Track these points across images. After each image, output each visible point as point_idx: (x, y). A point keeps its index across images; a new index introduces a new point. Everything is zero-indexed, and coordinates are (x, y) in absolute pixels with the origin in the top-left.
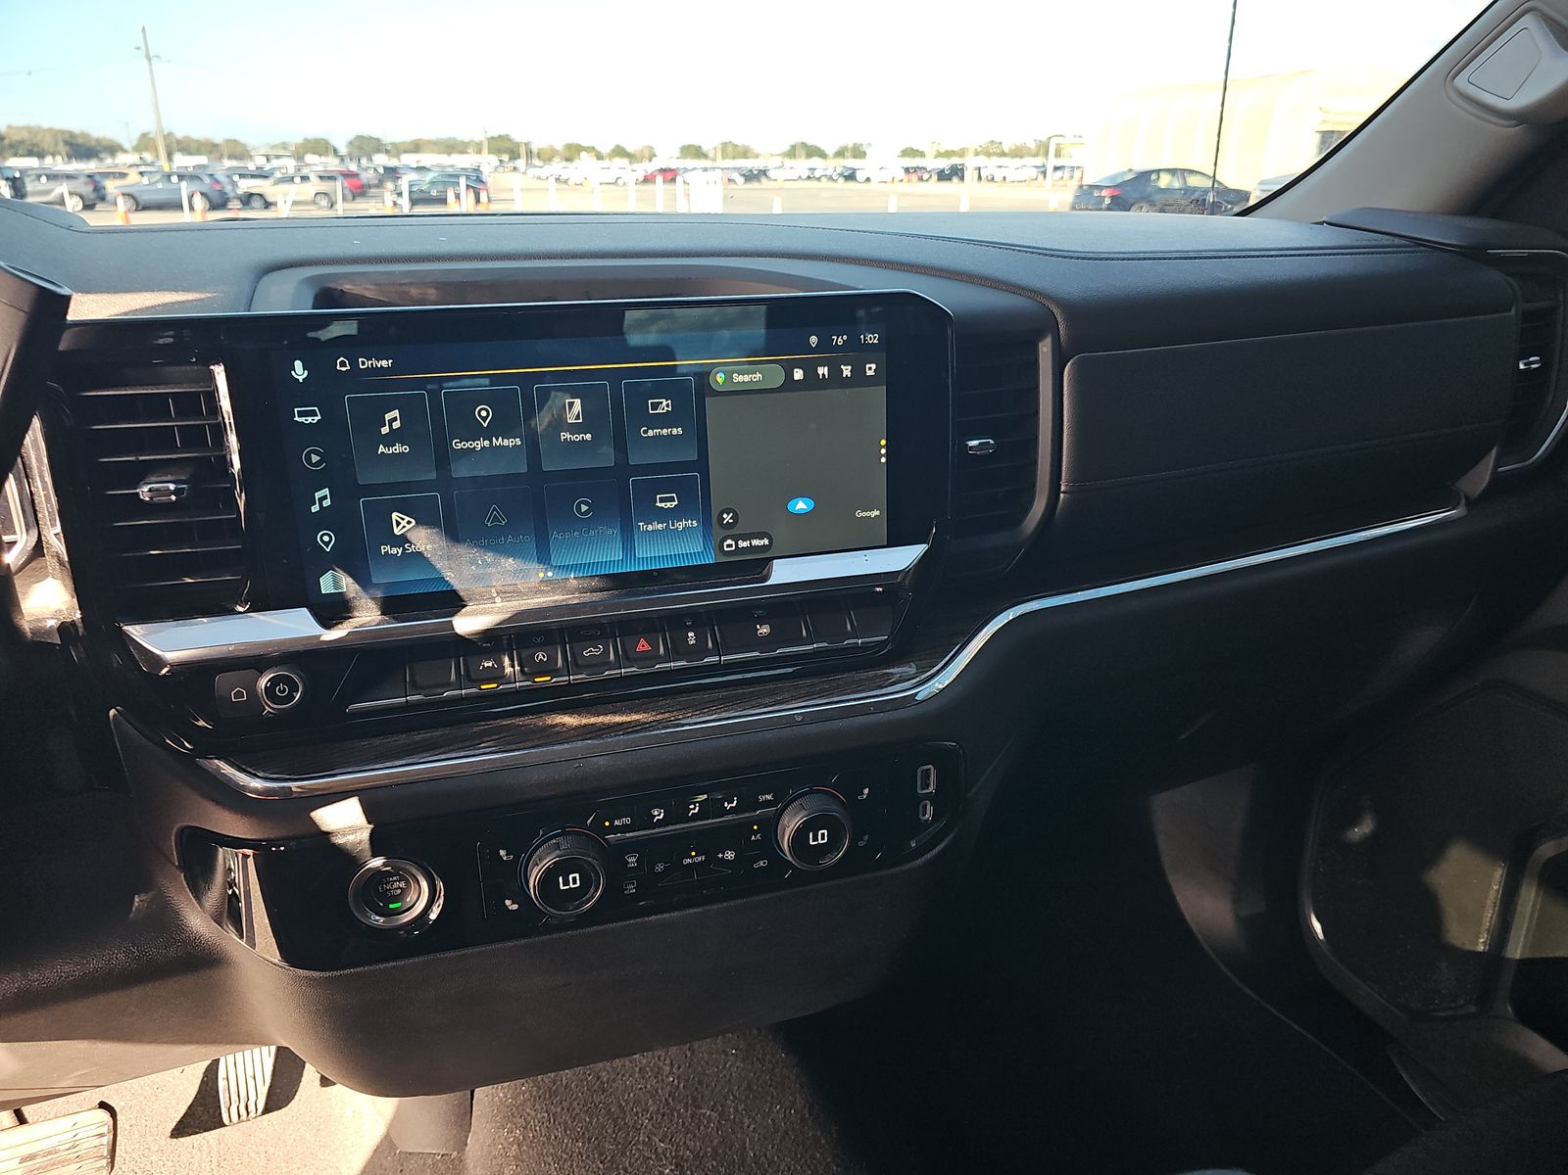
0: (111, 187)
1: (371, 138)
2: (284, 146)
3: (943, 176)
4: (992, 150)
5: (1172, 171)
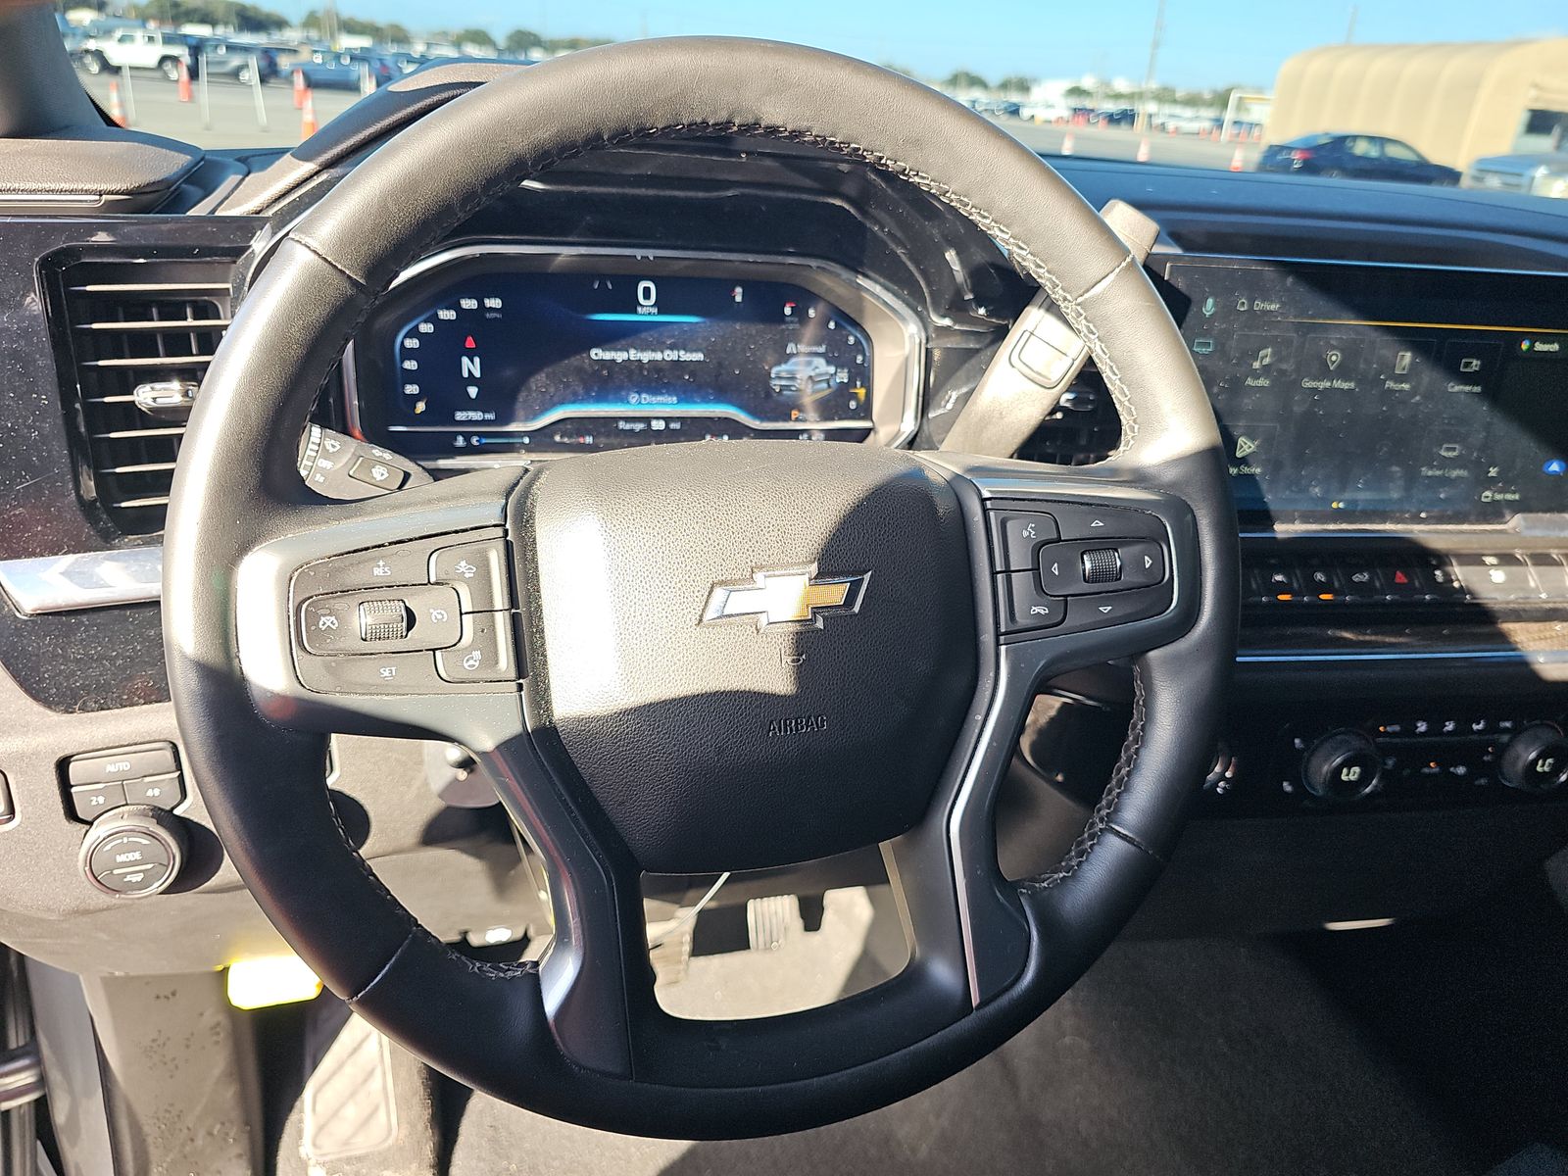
0: (284, 63)
1: (530, 34)
2: (444, 34)
3: (1113, 119)
4: (1165, 96)
5: (1371, 139)
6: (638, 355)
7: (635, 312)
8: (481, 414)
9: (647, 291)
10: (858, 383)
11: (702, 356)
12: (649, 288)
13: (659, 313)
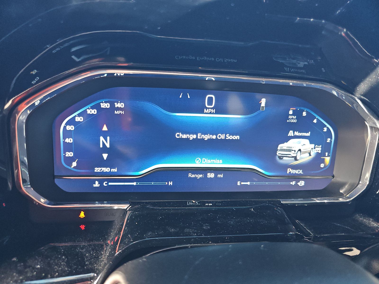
6: (202, 136)
7: (203, 112)
8: (109, 169)
9: (210, 99)
10: (327, 154)
11: (239, 137)
12: (212, 98)
13: (216, 113)
